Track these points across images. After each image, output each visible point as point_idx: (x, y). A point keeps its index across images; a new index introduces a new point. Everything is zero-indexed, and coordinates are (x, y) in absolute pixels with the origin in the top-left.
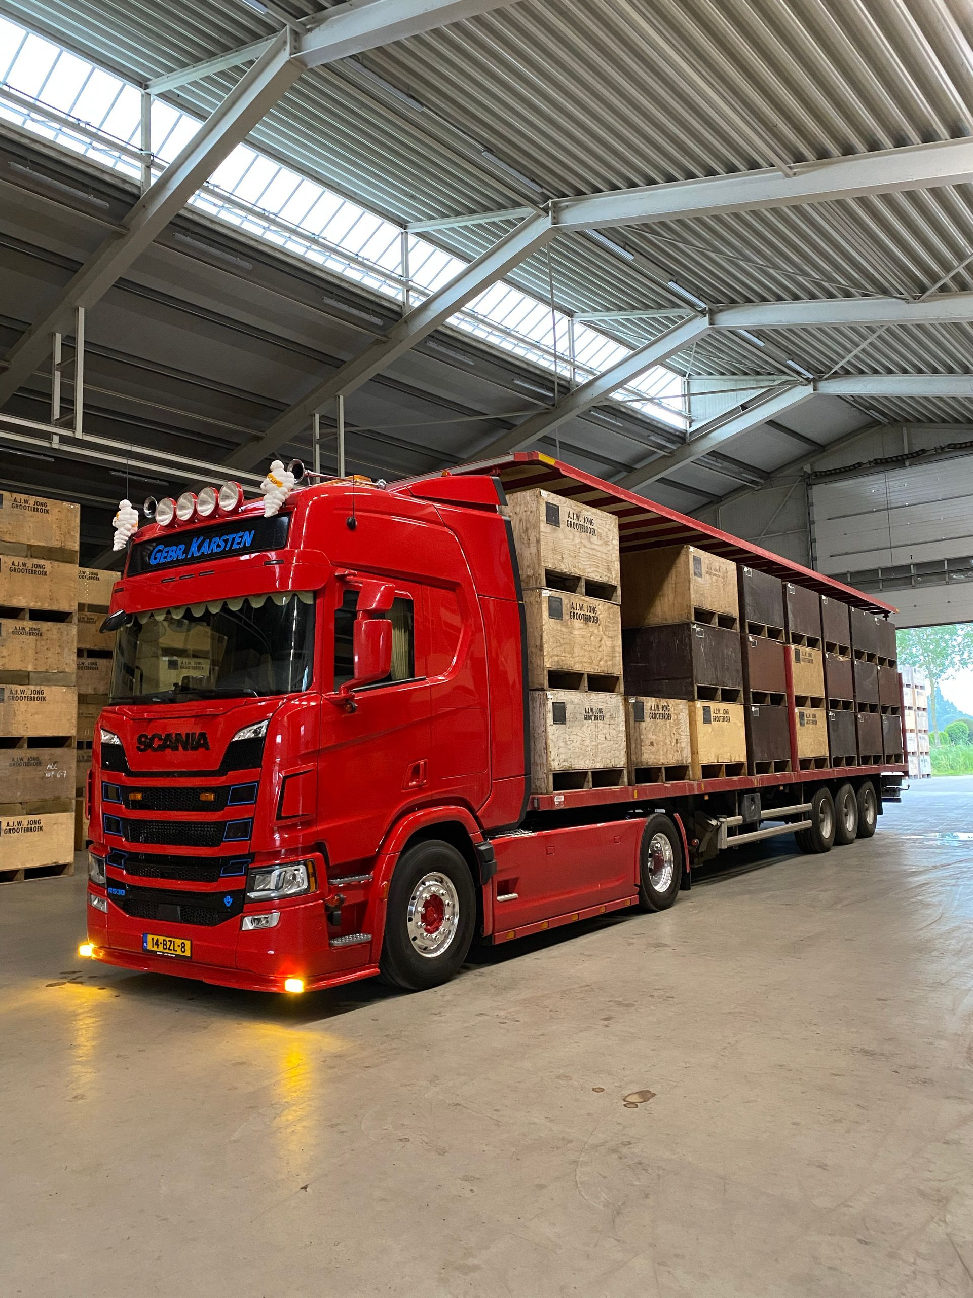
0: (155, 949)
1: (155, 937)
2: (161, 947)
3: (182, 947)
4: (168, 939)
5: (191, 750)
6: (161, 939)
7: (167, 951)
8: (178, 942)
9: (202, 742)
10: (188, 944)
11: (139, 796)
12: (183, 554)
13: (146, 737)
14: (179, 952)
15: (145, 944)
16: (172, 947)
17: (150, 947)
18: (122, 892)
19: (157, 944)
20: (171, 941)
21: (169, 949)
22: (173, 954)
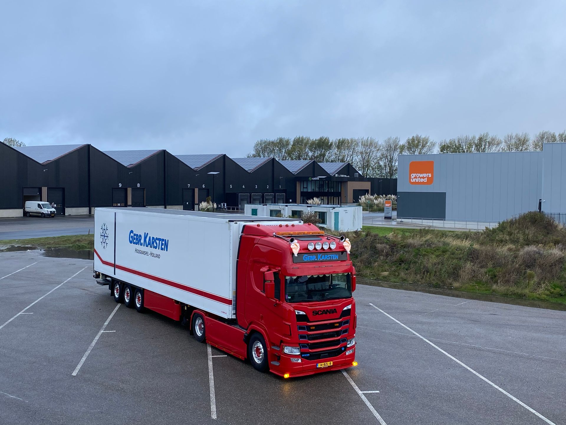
0: (321, 366)
1: (321, 364)
2: (323, 365)
3: (330, 364)
4: (325, 363)
5: (332, 313)
6: (323, 363)
7: (325, 366)
8: (329, 363)
9: (335, 311)
10: (332, 362)
11: (314, 328)
12: (316, 258)
13: (316, 311)
14: (329, 365)
15: (317, 366)
16: (327, 364)
17: (319, 367)
18: (308, 355)
22: (327, 366)
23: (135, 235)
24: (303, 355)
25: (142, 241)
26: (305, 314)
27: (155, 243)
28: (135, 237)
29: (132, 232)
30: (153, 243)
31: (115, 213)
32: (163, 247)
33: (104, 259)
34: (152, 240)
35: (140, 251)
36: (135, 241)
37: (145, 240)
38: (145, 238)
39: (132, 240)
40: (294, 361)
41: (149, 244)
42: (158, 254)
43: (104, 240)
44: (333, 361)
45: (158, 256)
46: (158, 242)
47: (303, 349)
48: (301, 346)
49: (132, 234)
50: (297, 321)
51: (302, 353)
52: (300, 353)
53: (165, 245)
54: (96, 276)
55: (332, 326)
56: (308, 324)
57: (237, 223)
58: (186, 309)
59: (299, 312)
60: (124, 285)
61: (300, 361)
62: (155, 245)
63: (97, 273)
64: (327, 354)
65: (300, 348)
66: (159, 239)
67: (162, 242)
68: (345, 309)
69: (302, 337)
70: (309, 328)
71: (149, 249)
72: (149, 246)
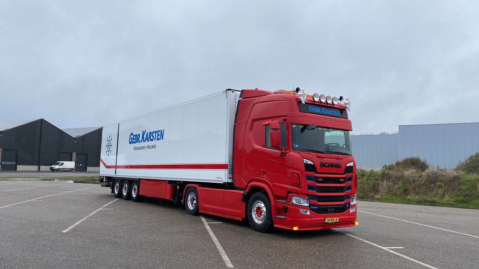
0: (328, 221)
1: (328, 219)
2: (330, 221)
4: (332, 218)
6: (330, 219)
7: (332, 221)
8: (335, 218)
9: (339, 166)
11: (321, 180)
12: (320, 111)
13: (322, 163)
14: (336, 221)
15: (325, 221)
16: (333, 220)
17: (327, 221)
18: (316, 208)
19: (329, 220)
20: (333, 219)
21: (333, 221)
22: (334, 222)
23: (134, 136)
24: (312, 207)
25: (140, 139)
26: (312, 164)
27: (152, 136)
28: (134, 137)
29: (132, 134)
30: (150, 137)
31: (119, 124)
32: (159, 137)
33: (107, 164)
34: (149, 135)
35: (138, 148)
36: (134, 141)
37: (143, 137)
38: (143, 135)
39: (132, 141)
40: (304, 213)
41: (146, 139)
42: (154, 145)
43: (109, 149)
44: (340, 217)
45: (154, 147)
46: (154, 134)
47: (311, 200)
48: (310, 197)
49: (132, 136)
50: (305, 171)
51: (311, 205)
52: (308, 205)
53: (160, 135)
54: (101, 180)
55: (337, 180)
56: (316, 174)
57: (234, 92)
58: (178, 188)
59: (307, 162)
60: (122, 181)
61: (308, 213)
62: (152, 138)
63: (102, 177)
64: (334, 209)
65: (309, 199)
66: (155, 132)
67: (158, 133)
68: (348, 165)
69: (310, 188)
70: (317, 180)
71: (146, 144)
72: (146, 140)
